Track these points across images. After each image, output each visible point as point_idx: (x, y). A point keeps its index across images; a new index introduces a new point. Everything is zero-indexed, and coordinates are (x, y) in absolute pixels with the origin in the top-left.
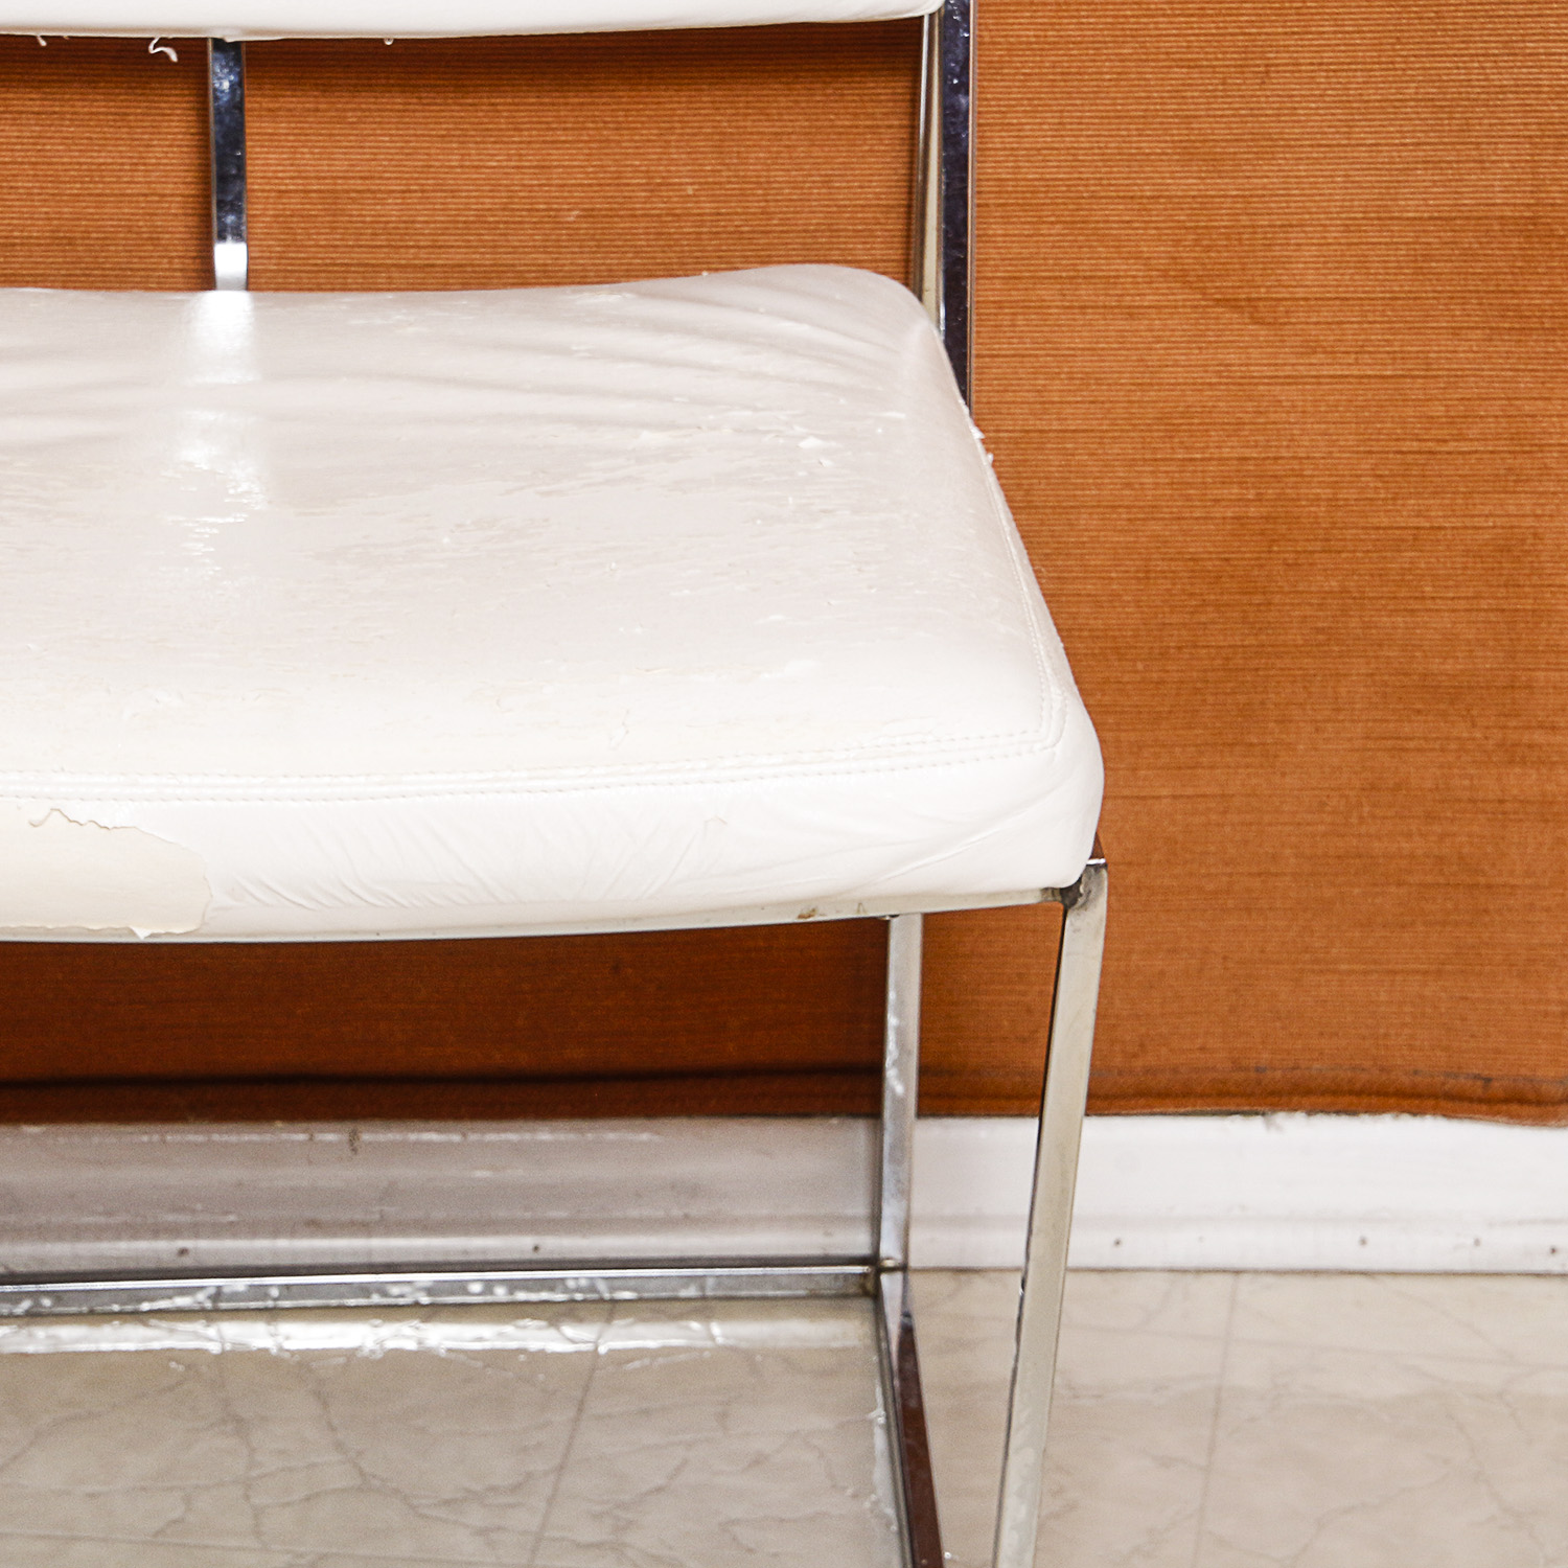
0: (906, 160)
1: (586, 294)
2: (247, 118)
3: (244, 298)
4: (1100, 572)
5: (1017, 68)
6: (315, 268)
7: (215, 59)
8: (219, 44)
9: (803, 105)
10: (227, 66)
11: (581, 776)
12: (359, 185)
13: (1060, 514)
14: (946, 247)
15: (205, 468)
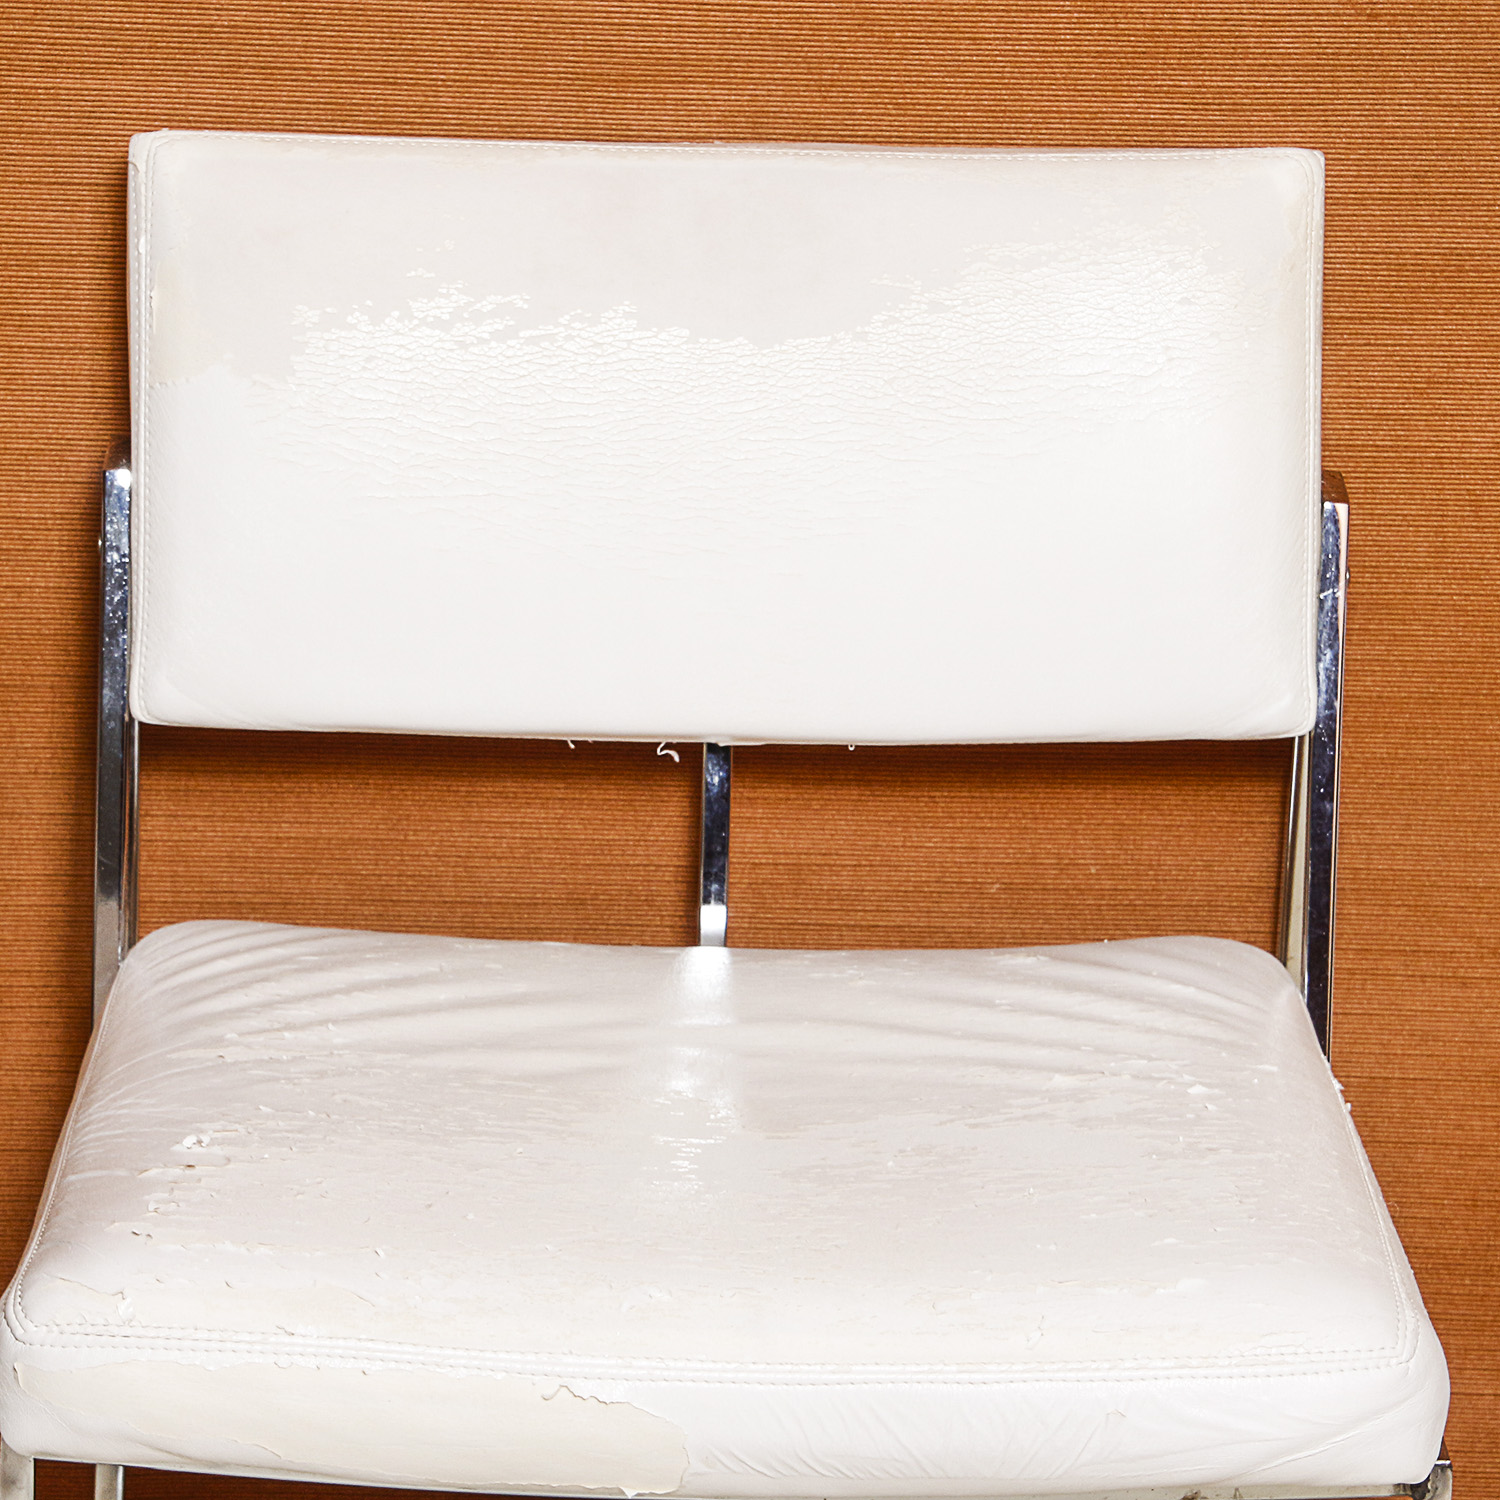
0: (1276, 850)
1: (1007, 956)
2: (732, 805)
3: (723, 953)
4: (1434, 1198)
5: (1372, 778)
6: (780, 927)
7: (709, 759)
8: (712, 747)
9: (1190, 803)
10: (718, 764)
11: (1003, 1372)
12: (819, 860)
13: (1400, 1148)
14: (1310, 926)
15: (691, 1096)
